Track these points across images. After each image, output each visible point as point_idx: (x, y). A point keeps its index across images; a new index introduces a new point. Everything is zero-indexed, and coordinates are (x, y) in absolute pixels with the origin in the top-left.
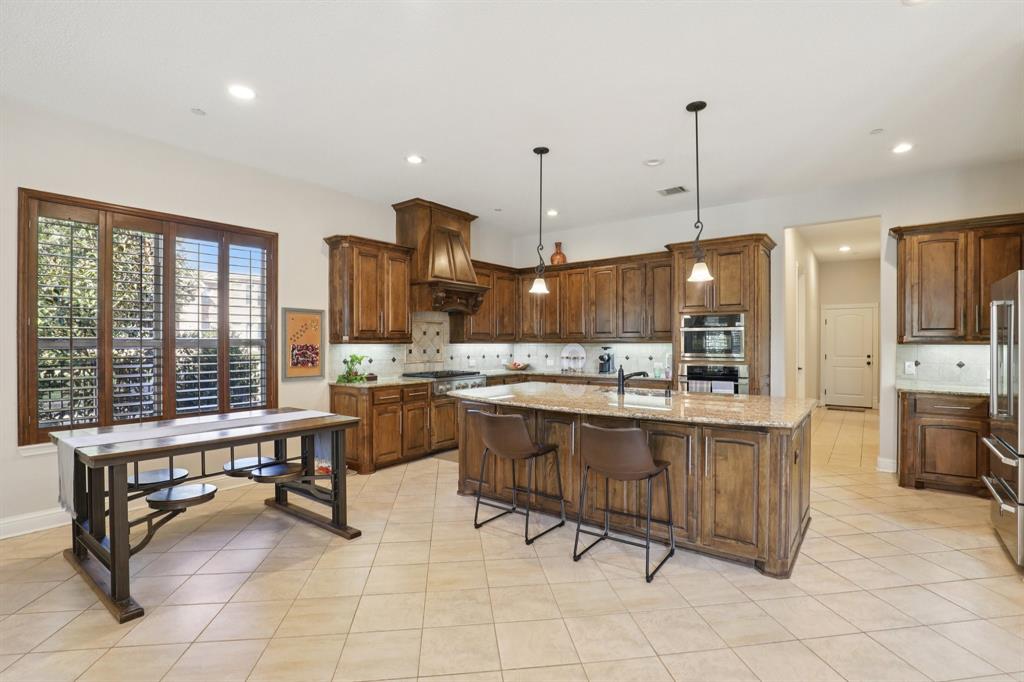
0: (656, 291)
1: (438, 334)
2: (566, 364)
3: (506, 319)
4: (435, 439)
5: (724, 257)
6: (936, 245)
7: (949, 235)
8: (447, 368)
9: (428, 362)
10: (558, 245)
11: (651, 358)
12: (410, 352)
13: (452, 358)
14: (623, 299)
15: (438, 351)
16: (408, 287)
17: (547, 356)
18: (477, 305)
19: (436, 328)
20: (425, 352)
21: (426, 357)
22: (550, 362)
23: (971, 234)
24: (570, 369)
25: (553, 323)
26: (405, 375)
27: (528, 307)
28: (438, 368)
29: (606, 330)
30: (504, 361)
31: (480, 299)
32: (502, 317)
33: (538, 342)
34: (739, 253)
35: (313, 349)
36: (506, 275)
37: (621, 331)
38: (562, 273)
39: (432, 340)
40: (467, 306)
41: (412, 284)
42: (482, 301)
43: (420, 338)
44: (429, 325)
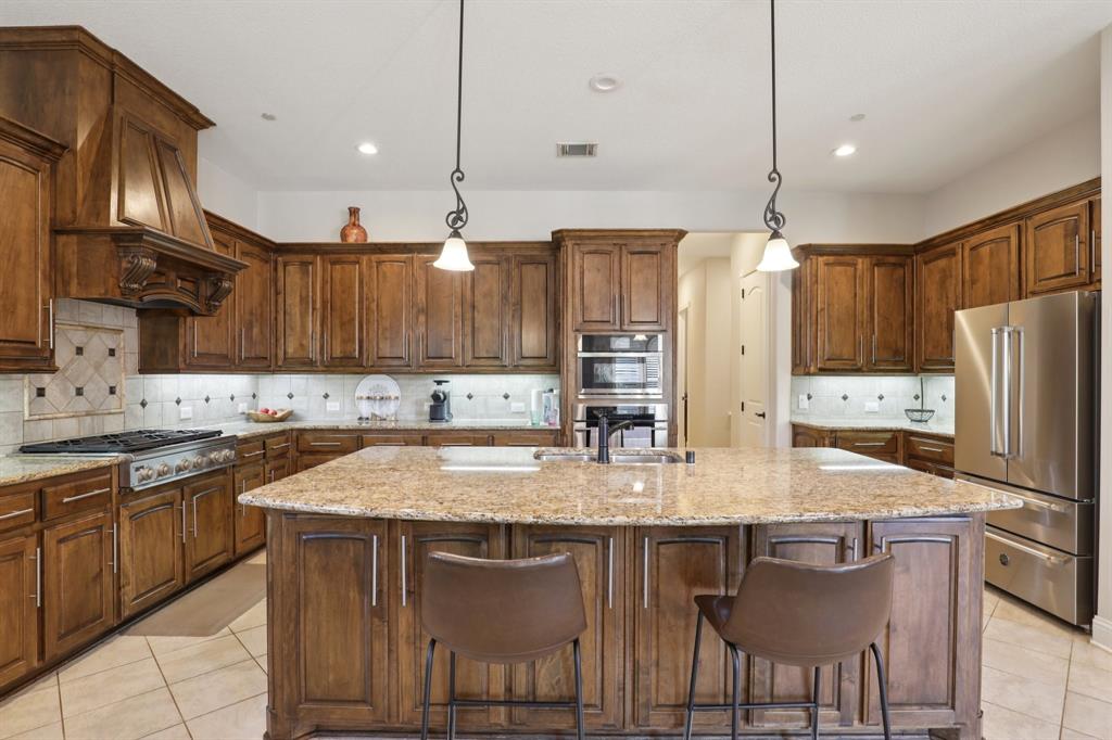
0: (525, 298)
1: (112, 352)
2: (366, 409)
3: (256, 331)
4: (129, 593)
5: (637, 256)
6: (838, 268)
7: (848, 259)
8: (134, 426)
9: (88, 414)
10: (354, 212)
11: (506, 397)
12: (41, 392)
13: (143, 404)
14: (474, 307)
15: (112, 391)
16: (44, 238)
17: (326, 396)
18: (218, 294)
19: (109, 341)
20: (79, 392)
21: (81, 404)
22: (333, 405)
23: (867, 261)
24: (374, 415)
25: (349, 340)
26: (26, 450)
27: (296, 311)
28: (113, 426)
29: (446, 354)
30: (243, 407)
31: (226, 285)
32: (250, 327)
33: (315, 372)
34: (656, 253)
36: (256, 250)
37: (469, 356)
38: (365, 259)
39: (98, 367)
40: (196, 296)
41: (56, 231)
42: (229, 291)
43: (72, 361)
44: (90, 333)
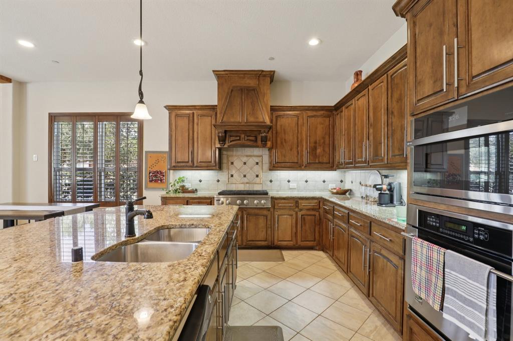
1: (257, 163)
3: (319, 150)
8: (266, 188)
9: (247, 183)
12: (232, 176)
13: (271, 181)
15: (257, 176)
20: (245, 176)
21: (245, 180)
25: (350, 151)
27: (339, 138)
28: (257, 188)
30: (332, 186)
32: (314, 149)
35: (161, 173)
36: (320, 113)
38: (354, 100)
39: (251, 168)
43: (242, 166)
44: (249, 158)
